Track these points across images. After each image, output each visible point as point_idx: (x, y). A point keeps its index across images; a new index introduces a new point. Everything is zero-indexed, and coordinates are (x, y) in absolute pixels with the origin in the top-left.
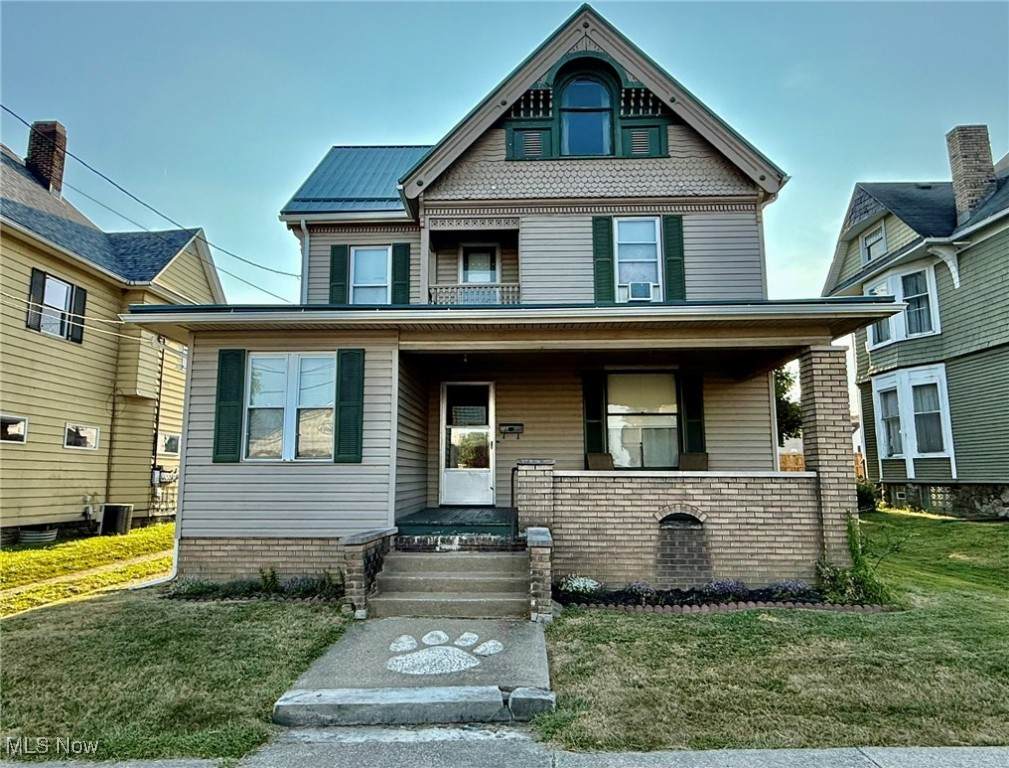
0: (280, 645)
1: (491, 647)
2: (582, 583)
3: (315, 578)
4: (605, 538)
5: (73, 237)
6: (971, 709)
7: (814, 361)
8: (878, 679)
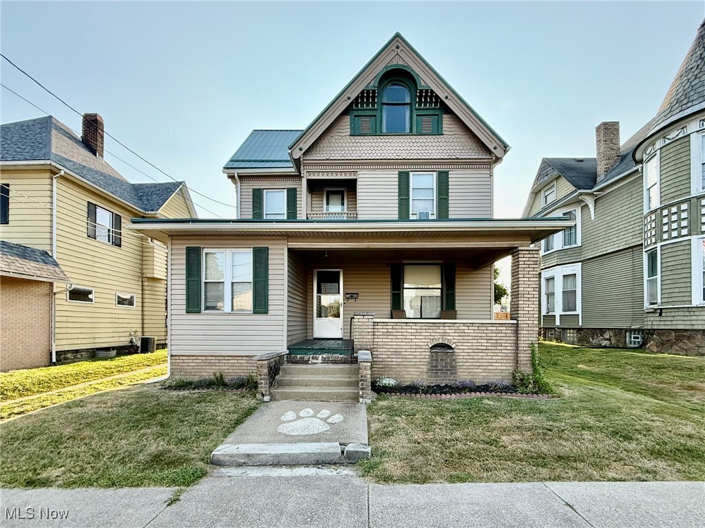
0: (220, 418)
1: (337, 418)
2: (388, 381)
3: (245, 378)
4: (400, 356)
5: (111, 185)
6: (604, 457)
7: (520, 256)
8: (551, 439)
